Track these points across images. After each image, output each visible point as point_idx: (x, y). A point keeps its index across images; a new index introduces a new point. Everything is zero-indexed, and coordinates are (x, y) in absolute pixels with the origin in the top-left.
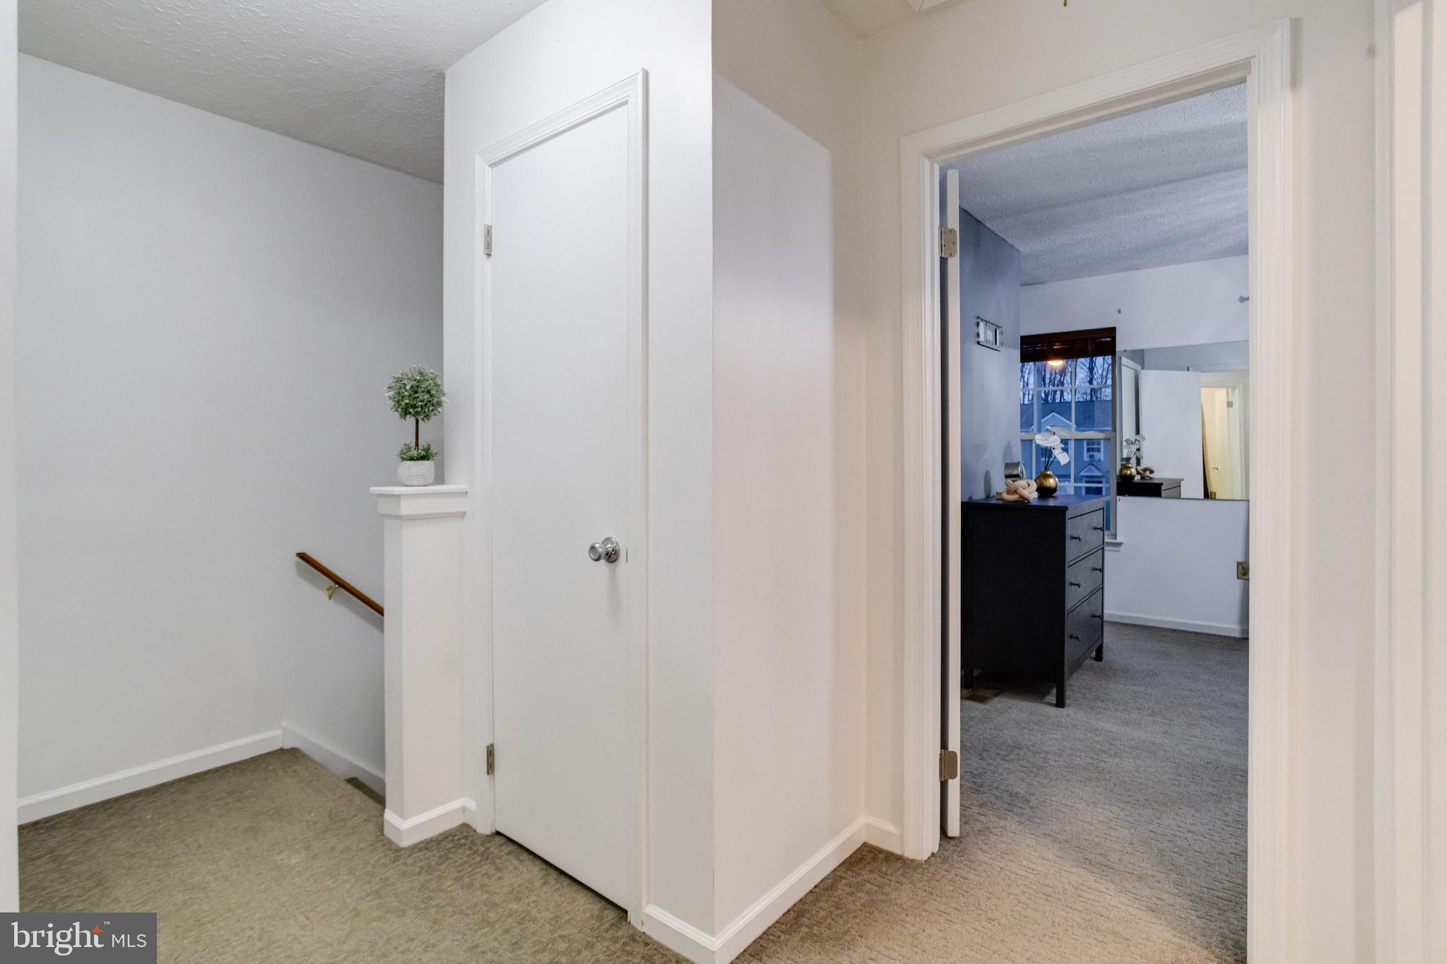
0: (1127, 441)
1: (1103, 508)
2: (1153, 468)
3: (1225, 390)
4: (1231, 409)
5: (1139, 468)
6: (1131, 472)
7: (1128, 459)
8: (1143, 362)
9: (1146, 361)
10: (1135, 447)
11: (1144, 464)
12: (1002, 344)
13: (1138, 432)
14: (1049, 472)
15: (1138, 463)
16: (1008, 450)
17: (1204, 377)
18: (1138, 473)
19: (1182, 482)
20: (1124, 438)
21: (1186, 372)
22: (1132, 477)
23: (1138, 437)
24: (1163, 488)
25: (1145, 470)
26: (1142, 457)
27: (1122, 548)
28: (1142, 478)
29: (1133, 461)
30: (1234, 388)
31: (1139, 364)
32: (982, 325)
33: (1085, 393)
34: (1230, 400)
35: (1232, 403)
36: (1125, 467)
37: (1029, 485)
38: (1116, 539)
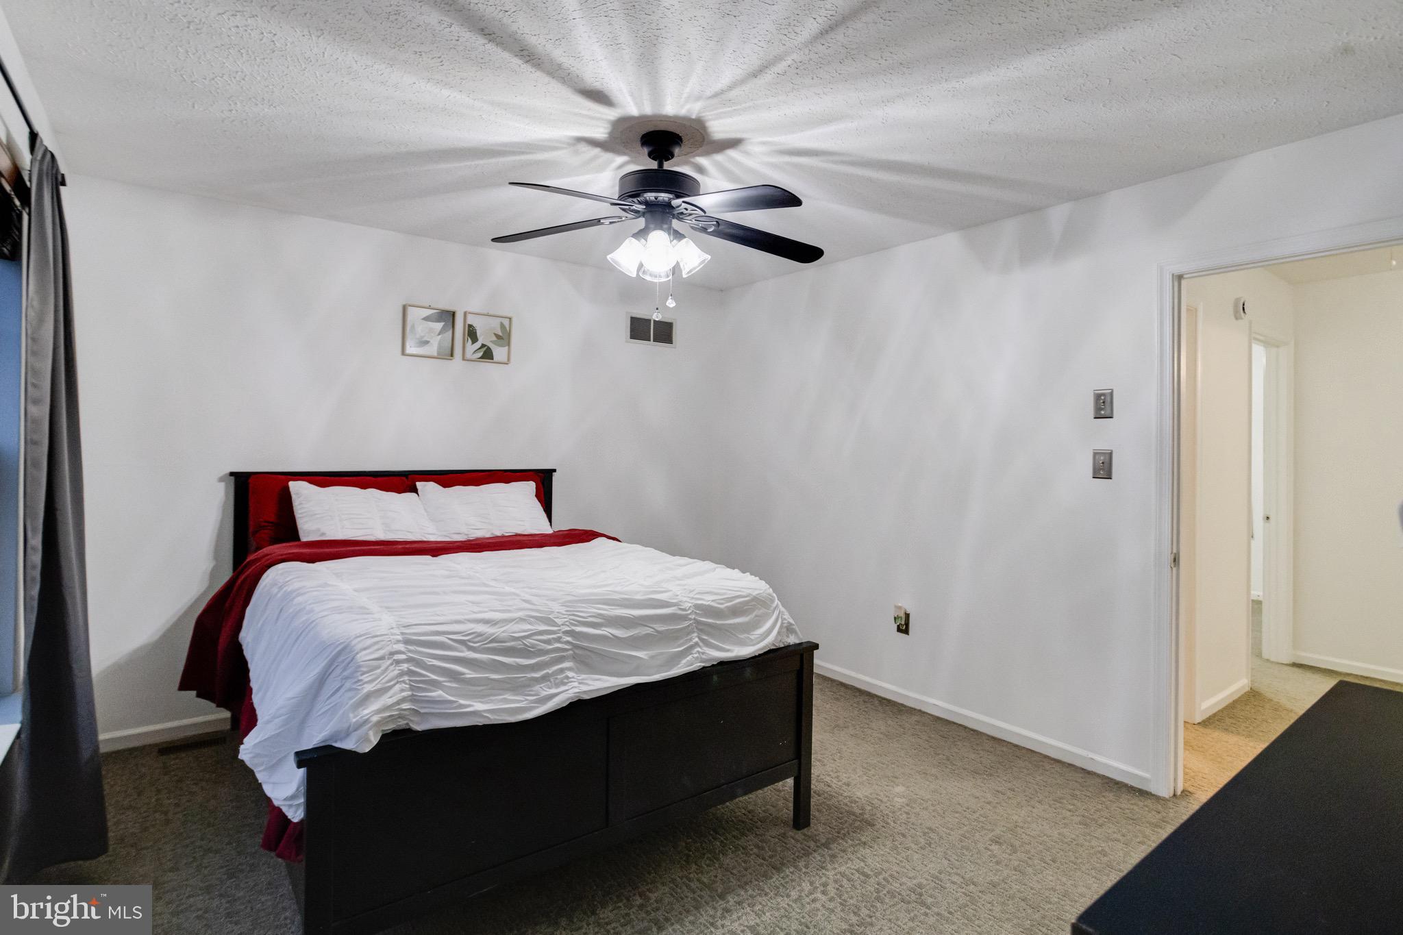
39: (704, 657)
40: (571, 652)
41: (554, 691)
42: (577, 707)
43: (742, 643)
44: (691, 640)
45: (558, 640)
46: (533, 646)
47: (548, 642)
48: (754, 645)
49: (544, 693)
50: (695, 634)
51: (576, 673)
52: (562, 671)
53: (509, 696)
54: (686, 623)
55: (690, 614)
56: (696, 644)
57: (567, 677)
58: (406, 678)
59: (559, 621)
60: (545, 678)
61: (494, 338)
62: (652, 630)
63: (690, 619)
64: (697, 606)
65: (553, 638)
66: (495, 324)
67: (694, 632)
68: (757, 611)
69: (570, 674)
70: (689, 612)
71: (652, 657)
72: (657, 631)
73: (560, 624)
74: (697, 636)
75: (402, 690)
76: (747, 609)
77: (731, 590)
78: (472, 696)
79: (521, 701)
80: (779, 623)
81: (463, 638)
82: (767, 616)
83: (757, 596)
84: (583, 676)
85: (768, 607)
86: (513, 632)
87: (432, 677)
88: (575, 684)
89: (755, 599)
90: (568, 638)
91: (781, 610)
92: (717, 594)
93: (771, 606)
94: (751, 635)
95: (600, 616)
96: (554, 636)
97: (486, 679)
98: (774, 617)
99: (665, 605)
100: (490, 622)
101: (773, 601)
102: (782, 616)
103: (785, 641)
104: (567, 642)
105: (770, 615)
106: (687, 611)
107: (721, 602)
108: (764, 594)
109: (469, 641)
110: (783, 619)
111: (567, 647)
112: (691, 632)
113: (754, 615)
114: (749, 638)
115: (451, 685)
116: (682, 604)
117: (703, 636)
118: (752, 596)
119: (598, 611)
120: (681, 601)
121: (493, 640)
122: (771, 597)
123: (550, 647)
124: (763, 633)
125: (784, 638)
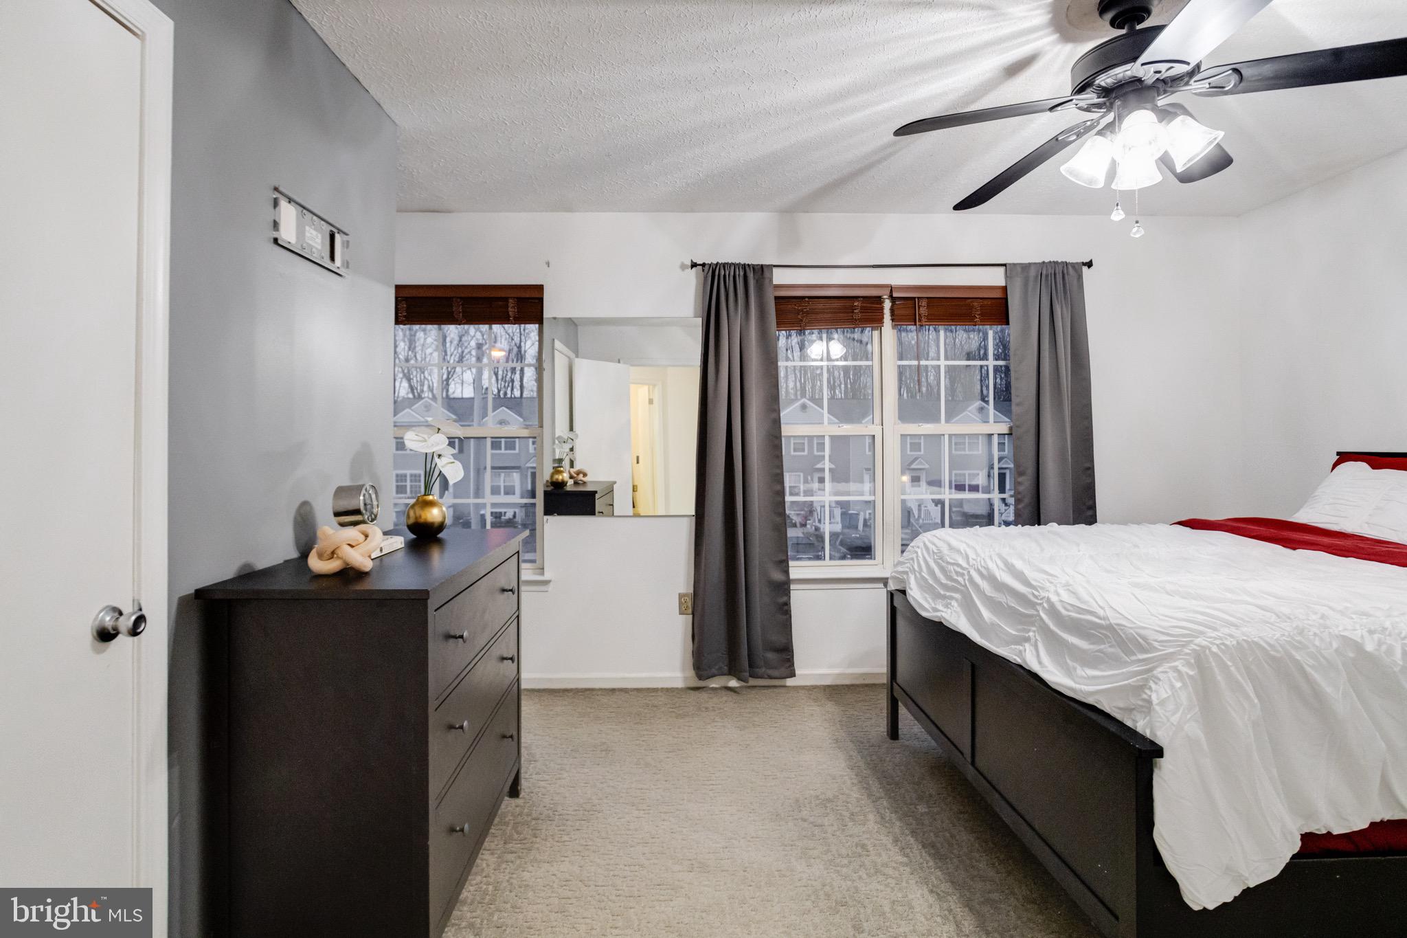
0: (559, 437)
1: (518, 552)
2: (586, 469)
3: (647, 387)
4: (651, 406)
5: (572, 471)
6: (563, 477)
7: (560, 461)
8: (578, 352)
9: (580, 351)
10: (569, 446)
11: (578, 467)
12: (347, 264)
13: (571, 429)
14: (431, 498)
15: (572, 465)
16: (363, 459)
17: (634, 372)
18: (571, 477)
19: (615, 486)
20: (557, 436)
21: (618, 364)
22: (563, 484)
23: (571, 435)
24: (597, 496)
25: (578, 473)
26: (575, 459)
27: (550, 587)
28: (576, 483)
29: (566, 463)
30: (654, 386)
31: (574, 352)
32: (283, 204)
33: (532, 391)
34: (651, 397)
35: (652, 399)
36: (557, 471)
37: (367, 536)
38: (543, 574)
39: (1023, 654)
40: (962, 588)
41: (940, 608)
43: (1069, 672)
44: (1029, 631)
45: (962, 575)
46: (950, 571)
47: (957, 573)
48: (1075, 682)
49: (938, 607)
50: (1034, 629)
51: (959, 605)
52: (952, 598)
54: (1031, 611)
55: (1039, 604)
56: (1028, 639)
57: (950, 604)
60: (944, 597)
63: (1035, 610)
64: (1049, 600)
67: (1035, 626)
68: (1107, 645)
69: (954, 603)
70: (1039, 602)
71: (992, 623)
72: (1007, 604)
73: (971, 564)
74: (1034, 632)
75: (907, 567)
76: (1093, 635)
77: (1097, 602)
78: (920, 587)
79: (929, 603)
80: (1126, 682)
81: (936, 551)
82: (1115, 661)
83: (1116, 627)
84: (959, 609)
85: (1129, 653)
86: (951, 558)
87: (916, 567)
88: (949, 611)
89: (1110, 628)
90: (967, 577)
91: (1155, 672)
92: (1079, 599)
93: (1134, 654)
94: (1079, 668)
95: (987, 569)
96: (961, 571)
97: (927, 580)
98: (1124, 670)
99: (1027, 583)
100: (951, 548)
101: (1144, 651)
102: (1147, 680)
103: (1134, 717)
104: (964, 580)
105: (1126, 664)
106: (1038, 599)
107: (1069, 607)
108: (1132, 631)
109: (936, 553)
110: (1148, 687)
111: (963, 583)
112: (1033, 624)
113: (1098, 648)
114: (1075, 669)
115: (918, 574)
116: (1041, 591)
117: (1037, 635)
118: (1108, 622)
119: (992, 566)
120: (1043, 588)
121: (941, 559)
122: (1140, 640)
123: (955, 577)
124: (1094, 677)
125: (1135, 712)
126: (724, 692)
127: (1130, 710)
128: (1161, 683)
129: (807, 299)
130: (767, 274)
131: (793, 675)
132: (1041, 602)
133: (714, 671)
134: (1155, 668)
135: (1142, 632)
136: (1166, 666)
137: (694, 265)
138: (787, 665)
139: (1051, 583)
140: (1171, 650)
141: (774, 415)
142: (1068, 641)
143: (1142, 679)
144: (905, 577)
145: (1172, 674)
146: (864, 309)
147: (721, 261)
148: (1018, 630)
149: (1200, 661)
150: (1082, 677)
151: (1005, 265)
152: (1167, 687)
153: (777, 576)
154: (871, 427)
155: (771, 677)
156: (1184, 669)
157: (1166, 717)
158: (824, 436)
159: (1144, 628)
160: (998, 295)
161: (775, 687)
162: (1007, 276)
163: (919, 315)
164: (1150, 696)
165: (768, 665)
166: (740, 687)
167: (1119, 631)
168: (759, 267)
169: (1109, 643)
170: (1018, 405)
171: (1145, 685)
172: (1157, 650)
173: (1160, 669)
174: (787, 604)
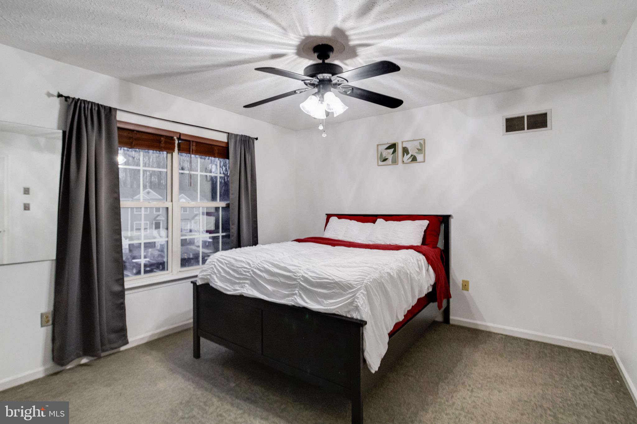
39: (295, 301)
40: (250, 278)
41: (238, 288)
42: (241, 297)
43: (319, 303)
44: (295, 291)
45: (248, 272)
46: (240, 271)
47: (245, 271)
48: (324, 307)
49: (236, 288)
50: (297, 289)
51: (249, 286)
52: (245, 283)
53: (228, 285)
54: (295, 282)
55: (298, 279)
56: (296, 294)
57: (245, 286)
58: (211, 269)
59: (252, 266)
60: (239, 283)
61: (417, 151)
62: (279, 280)
63: (297, 281)
64: (303, 276)
65: (247, 271)
66: (417, 144)
67: (297, 288)
69: (246, 285)
71: (274, 291)
72: (280, 281)
73: (252, 267)
74: (297, 290)
75: (209, 272)
76: (329, 287)
77: (327, 275)
78: (221, 281)
79: (230, 288)
80: (347, 302)
81: (227, 263)
82: (341, 295)
83: (338, 282)
84: (250, 288)
85: (345, 290)
86: (238, 265)
87: (216, 271)
88: (245, 289)
89: (336, 283)
90: (251, 273)
91: (356, 295)
92: (317, 274)
93: (348, 291)
94: (324, 300)
95: (264, 268)
96: (248, 270)
97: (225, 277)
98: (346, 297)
99: (289, 271)
100: (236, 260)
101: (351, 289)
102: (354, 299)
103: (351, 314)
104: (250, 274)
105: (344, 295)
106: (297, 277)
107: (315, 278)
108: (345, 282)
109: (228, 264)
110: (355, 301)
111: (250, 275)
112: (296, 287)
113: (332, 291)
114: (323, 302)
115: (218, 275)
116: (297, 273)
117: (300, 292)
118: (335, 281)
119: (266, 266)
120: (298, 272)
121: (232, 266)
122: (349, 285)
123: (245, 273)
124: (333, 303)
125: (351, 312)
126: (80, 368)
127: (349, 312)
128: (359, 299)
129: (135, 132)
130: (113, 113)
131: (127, 343)
132: (299, 278)
133: (73, 357)
134: (356, 294)
135: (349, 282)
136: (359, 292)
137: (60, 96)
138: (123, 338)
139: (300, 269)
140: (359, 287)
141: (116, 195)
142: (317, 291)
143: (353, 299)
144: (209, 277)
145: (362, 295)
146: (166, 142)
147: (82, 98)
148: (289, 291)
149: (367, 288)
150: (327, 304)
151: (229, 133)
152: (361, 299)
153: (117, 288)
154: (166, 203)
155: (113, 349)
156: (364, 292)
157: (364, 310)
158: (141, 208)
159: (350, 280)
160: (224, 145)
161: (113, 354)
162: (228, 138)
163: (192, 149)
164: (357, 304)
165: (110, 342)
166: (91, 361)
167: (340, 283)
168: (108, 108)
169: (336, 288)
170: (232, 194)
171: (354, 301)
172: (356, 287)
173: (358, 294)
174: (123, 303)
